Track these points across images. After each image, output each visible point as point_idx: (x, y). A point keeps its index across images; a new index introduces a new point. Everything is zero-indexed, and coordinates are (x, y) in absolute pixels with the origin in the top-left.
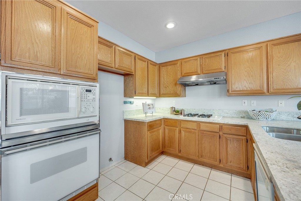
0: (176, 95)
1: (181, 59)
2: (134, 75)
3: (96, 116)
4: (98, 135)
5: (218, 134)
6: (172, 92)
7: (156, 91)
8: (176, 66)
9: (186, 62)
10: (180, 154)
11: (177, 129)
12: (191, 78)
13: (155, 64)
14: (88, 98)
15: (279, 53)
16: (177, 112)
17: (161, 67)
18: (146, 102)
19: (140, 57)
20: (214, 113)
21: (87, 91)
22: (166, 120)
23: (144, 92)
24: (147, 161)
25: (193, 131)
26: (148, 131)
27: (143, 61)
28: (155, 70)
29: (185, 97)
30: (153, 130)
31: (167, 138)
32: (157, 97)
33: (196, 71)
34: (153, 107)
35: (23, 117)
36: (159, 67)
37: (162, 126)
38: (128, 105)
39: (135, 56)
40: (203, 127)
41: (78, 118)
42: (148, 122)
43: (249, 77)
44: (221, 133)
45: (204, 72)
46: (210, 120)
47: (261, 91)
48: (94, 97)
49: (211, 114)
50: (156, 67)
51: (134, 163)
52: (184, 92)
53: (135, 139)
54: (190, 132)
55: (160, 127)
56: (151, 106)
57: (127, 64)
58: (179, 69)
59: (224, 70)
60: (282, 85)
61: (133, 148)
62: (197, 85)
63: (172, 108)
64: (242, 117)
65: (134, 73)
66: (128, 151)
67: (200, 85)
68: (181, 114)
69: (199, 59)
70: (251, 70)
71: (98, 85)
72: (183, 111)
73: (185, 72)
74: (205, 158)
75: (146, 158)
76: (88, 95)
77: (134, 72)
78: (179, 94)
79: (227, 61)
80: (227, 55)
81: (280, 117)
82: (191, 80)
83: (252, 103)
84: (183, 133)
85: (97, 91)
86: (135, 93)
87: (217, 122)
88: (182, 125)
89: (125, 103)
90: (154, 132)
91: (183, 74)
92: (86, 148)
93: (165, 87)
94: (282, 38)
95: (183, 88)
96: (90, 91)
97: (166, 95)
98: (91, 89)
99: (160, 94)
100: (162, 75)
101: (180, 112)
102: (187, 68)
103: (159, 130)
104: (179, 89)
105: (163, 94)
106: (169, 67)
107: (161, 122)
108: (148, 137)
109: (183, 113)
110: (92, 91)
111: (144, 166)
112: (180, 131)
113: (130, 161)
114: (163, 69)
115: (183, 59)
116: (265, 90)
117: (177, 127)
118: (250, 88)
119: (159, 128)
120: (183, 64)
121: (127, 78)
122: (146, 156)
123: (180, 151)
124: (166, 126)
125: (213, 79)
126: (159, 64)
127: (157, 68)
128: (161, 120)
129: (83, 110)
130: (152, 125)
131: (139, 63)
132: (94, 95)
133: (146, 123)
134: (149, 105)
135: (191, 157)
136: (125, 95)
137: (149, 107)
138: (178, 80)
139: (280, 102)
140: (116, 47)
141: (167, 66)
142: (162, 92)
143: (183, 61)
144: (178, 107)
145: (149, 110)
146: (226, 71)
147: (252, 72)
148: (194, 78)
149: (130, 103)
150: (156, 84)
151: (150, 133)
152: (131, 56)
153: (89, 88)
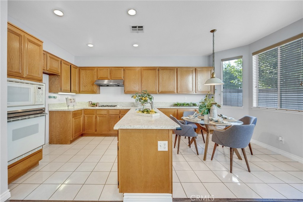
0: (93, 92)
1: (97, 67)
2: (60, 76)
3: (43, 104)
4: (44, 117)
5: (119, 116)
6: (90, 90)
7: (77, 89)
8: (93, 71)
10: (96, 133)
11: (94, 116)
12: (104, 81)
13: (76, 67)
14: (39, 93)
16: (94, 105)
17: (80, 70)
18: (68, 97)
19: (65, 62)
21: (39, 88)
22: (85, 110)
23: (68, 89)
24: (72, 139)
25: (105, 115)
26: (73, 117)
27: (67, 65)
28: (76, 72)
29: (100, 94)
30: (76, 117)
31: (86, 123)
32: (77, 93)
33: (107, 77)
34: (74, 101)
36: (79, 70)
37: (83, 115)
38: (52, 99)
39: (61, 61)
40: (111, 113)
41: (34, 105)
42: (73, 111)
44: (120, 115)
45: (112, 78)
46: (115, 108)
49: (116, 105)
51: (60, 144)
52: (99, 90)
53: (61, 125)
54: (103, 117)
56: (73, 101)
58: (95, 74)
59: (123, 79)
61: (59, 132)
62: (108, 86)
63: (90, 102)
64: (132, 106)
65: (60, 75)
66: (53, 137)
67: (110, 86)
68: (97, 106)
69: (109, 69)
70: (135, 80)
71: (44, 84)
72: (98, 104)
73: (100, 77)
74: (112, 131)
75: (72, 137)
76: (39, 91)
77: (60, 73)
78: (95, 92)
79: (124, 73)
80: (124, 70)
82: (104, 83)
84: (98, 118)
86: (61, 90)
87: (118, 109)
88: (98, 113)
89: (50, 97)
90: (77, 119)
91: (98, 78)
92: (38, 124)
93: (84, 86)
95: (98, 87)
97: (85, 92)
98: (41, 87)
99: (79, 91)
100: (81, 76)
101: (96, 105)
102: (101, 74)
103: (80, 117)
104: (95, 88)
105: (82, 91)
106: (88, 71)
107: (82, 112)
108: (73, 123)
109: (98, 105)
110: (41, 89)
111: (70, 143)
112: (96, 117)
113: (55, 144)
114: (83, 72)
115: (99, 67)
117: (94, 115)
119: (81, 116)
120: (98, 71)
121: (52, 77)
122: (72, 135)
123: (96, 131)
124: (85, 114)
125: (116, 83)
126: (79, 67)
127: (77, 70)
128: (81, 110)
129: (37, 100)
130: (76, 114)
132: (42, 91)
133: (72, 112)
134: (70, 100)
135: (104, 133)
136: (50, 91)
137: (71, 101)
138: (95, 82)
140: (48, 54)
141: (86, 70)
142: (81, 90)
143: (99, 69)
144: (94, 101)
146: (124, 80)
148: (106, 82)
149: (54, 97)
150: (77, 83)
151: (74, 119)
152: (58, 61)
153: (40, 86)
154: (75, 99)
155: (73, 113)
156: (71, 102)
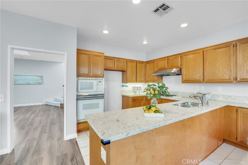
1: (157, 59)
2: (126, 71)
3: (103, 92)
4: (103, 99)
6: (152, 80)
8: (154, 63)
9: (159, 61)
14: (100, 84)
15: (211, 56)
18: (136, 86)
19: (130, 61)
20: (179, 94)
21: (99, 82)
22: (146, 97)
23: (133, 80)
27: (133, 62)
28: (143, 66)
33: (165, 67)
34: (140, 89)
35: (81, 90)
36: (146, 64)
37: (144, 101)
38: (125, 87)
39: (127, 61)
41: (96, 92)
43: (194, 71)
45: (170, 68)
47: (200, 81)
48: (102, 84)
50: (143, 64)
52: (160, 80)
55: (142, 101)
56: (139, 89)
57: (121, 66)
58: (156, 65)
60: (212, 77)
62: (168, 75)
69: (167, 59)
70: (194, 67)
71: (104, 79)
73: (159, 68)
77: (126, 69)
79: (182, 60)
80: (182, 57)
81: (218, 99)
83: (202, 88)
85: (103, 81)
86: (127, 81)
89: (123, 86)
92: (99, 103)
93: (149, 77)
94: (212, 46)
95: (161, 77)
96: (100, 82)
97: (149, 82)
99: (146, 81)
100: (147, 69)
104: (156, 78)
106: (151, 64)
107: (143, 98)
108: (132, 105)
114: (148, 65)
116: (202, 81)
118: (194, 78)
121: (123, 73)
124: (146, 101)
126: (146, 62)
129: (98, 89)
131: (129, 64)
134: (137, 88)
136: (122, 82)
139: (219, 88)
140: (115, 59)
141: (150, 63)
145: (138, 91)
147: (195, 68)
149: (126, 86)
151: (133, 103)
152: (124, 61)
153: (100, 81)
154: (140, 88)
155: (132, 98)
156: (138, 90)
